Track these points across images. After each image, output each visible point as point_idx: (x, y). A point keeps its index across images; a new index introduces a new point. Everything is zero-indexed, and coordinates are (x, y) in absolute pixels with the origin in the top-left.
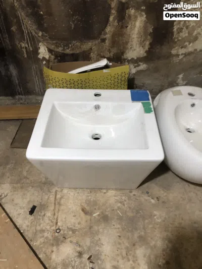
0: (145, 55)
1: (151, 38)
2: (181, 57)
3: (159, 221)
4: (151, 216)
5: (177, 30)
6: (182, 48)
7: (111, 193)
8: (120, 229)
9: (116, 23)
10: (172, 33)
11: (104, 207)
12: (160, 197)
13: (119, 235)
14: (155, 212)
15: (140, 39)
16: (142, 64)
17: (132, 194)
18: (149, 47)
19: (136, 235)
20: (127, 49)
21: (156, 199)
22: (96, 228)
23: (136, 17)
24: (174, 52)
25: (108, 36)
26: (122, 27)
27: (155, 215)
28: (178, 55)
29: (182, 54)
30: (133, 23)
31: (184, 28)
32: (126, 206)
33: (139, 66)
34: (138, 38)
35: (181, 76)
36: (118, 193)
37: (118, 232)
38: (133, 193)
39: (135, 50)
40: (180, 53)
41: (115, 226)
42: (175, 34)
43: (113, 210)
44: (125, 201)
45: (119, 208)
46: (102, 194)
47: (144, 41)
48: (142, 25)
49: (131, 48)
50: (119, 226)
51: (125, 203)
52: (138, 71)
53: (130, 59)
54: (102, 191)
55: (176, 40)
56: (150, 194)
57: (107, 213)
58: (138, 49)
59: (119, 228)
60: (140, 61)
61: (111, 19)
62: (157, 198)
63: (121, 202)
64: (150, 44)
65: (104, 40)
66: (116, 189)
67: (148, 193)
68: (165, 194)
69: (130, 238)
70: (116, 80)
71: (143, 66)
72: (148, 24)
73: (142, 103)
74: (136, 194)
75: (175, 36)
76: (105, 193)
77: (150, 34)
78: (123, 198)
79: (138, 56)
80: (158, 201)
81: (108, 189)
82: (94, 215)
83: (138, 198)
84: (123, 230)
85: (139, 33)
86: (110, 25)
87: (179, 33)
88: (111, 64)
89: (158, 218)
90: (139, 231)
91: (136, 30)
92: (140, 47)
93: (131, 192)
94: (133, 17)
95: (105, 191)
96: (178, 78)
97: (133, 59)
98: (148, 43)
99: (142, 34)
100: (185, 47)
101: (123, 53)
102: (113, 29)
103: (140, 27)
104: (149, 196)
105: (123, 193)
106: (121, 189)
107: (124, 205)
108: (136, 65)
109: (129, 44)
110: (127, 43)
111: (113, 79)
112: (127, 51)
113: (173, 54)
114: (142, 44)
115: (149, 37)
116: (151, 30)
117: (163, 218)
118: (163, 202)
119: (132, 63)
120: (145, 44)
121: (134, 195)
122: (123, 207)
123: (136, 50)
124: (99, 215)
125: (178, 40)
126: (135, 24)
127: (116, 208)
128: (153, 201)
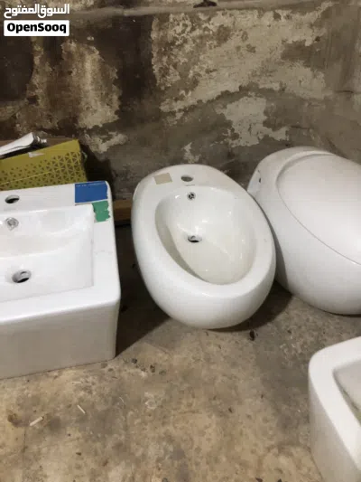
0: (116, 118)
1: (119, 87)
2: (179, 116)
3: (153, 408)
4: (139, 402)
5: (160, 71)
6: (176, 100)
7: (68, 375)
8: (81, 441)
9: (48, 69)
10: (153, 78)
11: (52, 405)
12: (156, 364)
13: (78, 451)
14: (147, 394)
15: (99, 92)
16: (114, 133)
17: (106, 370)
18: (120, 103)
19: (110, 444)
20: (80, 110)
21: (148, 369)
22: (35, 448)
23: (82, 56)
24: (164, 108)
25: (39, 92)
26: (62, 74)
27: (146, 399)
28: (173, 114)
29: (180, 110)
30: (80, 65)
31: (171, 67)
32: (94, 393)
33: (110, 138)
34: (96, 90)
35: (188, 148)
36: (81, 372)
37: (77, 447)
38: (110, 366)
39: (95, 111)
40: (176, 109)
41: (72, 437)
42: (158, 79)
43: (70, 406)
44: (93, 384)
45: (81, 400)
46: (51, 380)
47: (107, 94)
48: (96, 68)
49: (88, 108)
50: (79, 434)
51: (94, 387)
52: (111, 147)
53: (91, 127)
54: (51, 374)
55: (163, 88)
56: (138, 362)
57: (58, 415)
58: (100, 110)
59: (78, 439)
60: (110, 131)
61: (37, 60)
62: (151, 367)
63: (85, 389)
64: (120, 98)
65: (34, 100)
66: (78, 366)
67: (135, 361)
68: (166, 358)
69: (100, 452)
70: (60, 169)
71: (118, 138)
72: (107, 66)
73: (93, 204)
74: (113, 367)
75: (158, 82)
76: (56, 377)
77: (115, 82)
78: (90, 379)
79: (104, 122)
80: (153, 371)
81: (61, 370)
82: (31, 424)
83: (117, 375)
84: (86, 441)
85: (95, 81)
86: (38, 72)
87: (163, 76)
88: (45, 141)
89: (151, 404)
90: (115, 435)
91: (89, 77)
92: (102, 105)
93: (104, 366)
94: (76, 56)
95: (55, 374)
96: (185, 151)
97: (96, 127)
98: (115, 97)
99: (101, 83)
100: (182, 98)
101: (75, 119)
102: (45, 79)
103: (94, 71)
104: (137, 367)
105: (90, 371)
106: (86, 365)
107: (90, 392)
108: (104, 136)
109: (83, 103)
110: (78, 101)
111: (52, 166)
112: (82, 115)
113: (165, 110)
114: (105, 99)
115: (114, 87)
116: (115, 76)
117: (160, 402)
118: (162, 373)
119: (97, 134)
120: (111, 100)
121: (111, 370)
122: (89, 397)
123: (98, 111)
124: (41, 422)
125: (167, 88)
126: (83, 66)
127: (76, 400)
128: (143, 374)
